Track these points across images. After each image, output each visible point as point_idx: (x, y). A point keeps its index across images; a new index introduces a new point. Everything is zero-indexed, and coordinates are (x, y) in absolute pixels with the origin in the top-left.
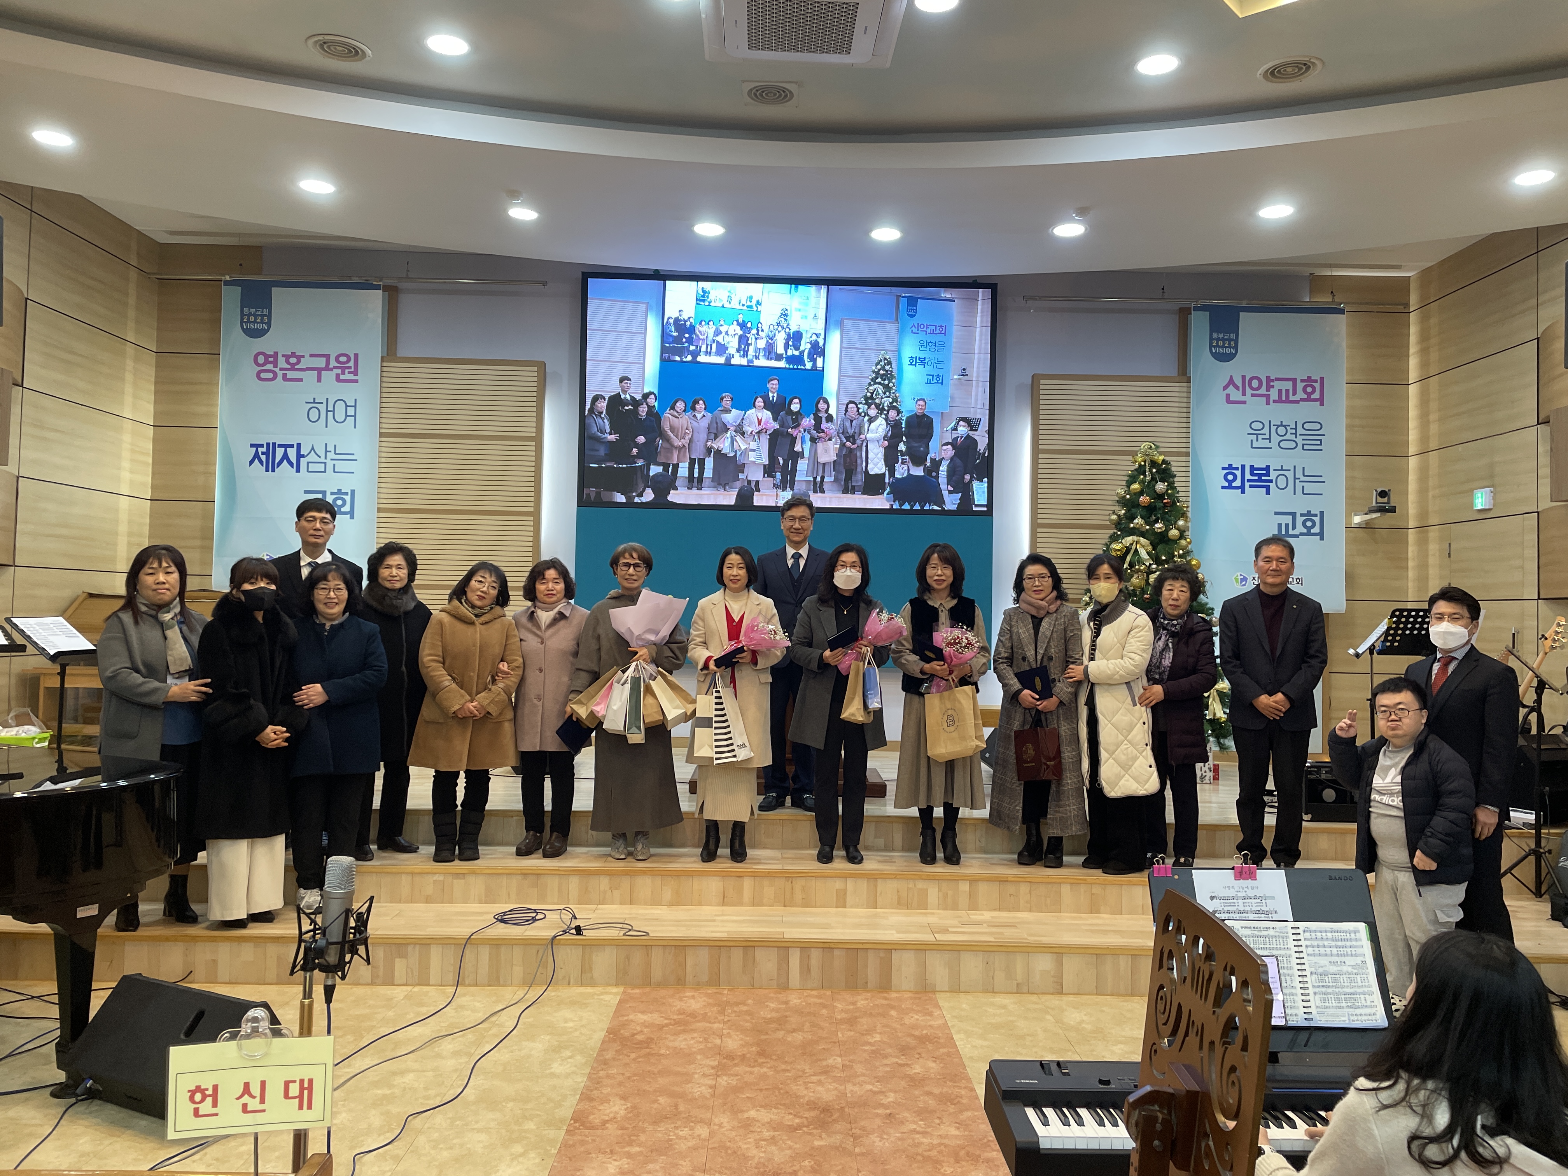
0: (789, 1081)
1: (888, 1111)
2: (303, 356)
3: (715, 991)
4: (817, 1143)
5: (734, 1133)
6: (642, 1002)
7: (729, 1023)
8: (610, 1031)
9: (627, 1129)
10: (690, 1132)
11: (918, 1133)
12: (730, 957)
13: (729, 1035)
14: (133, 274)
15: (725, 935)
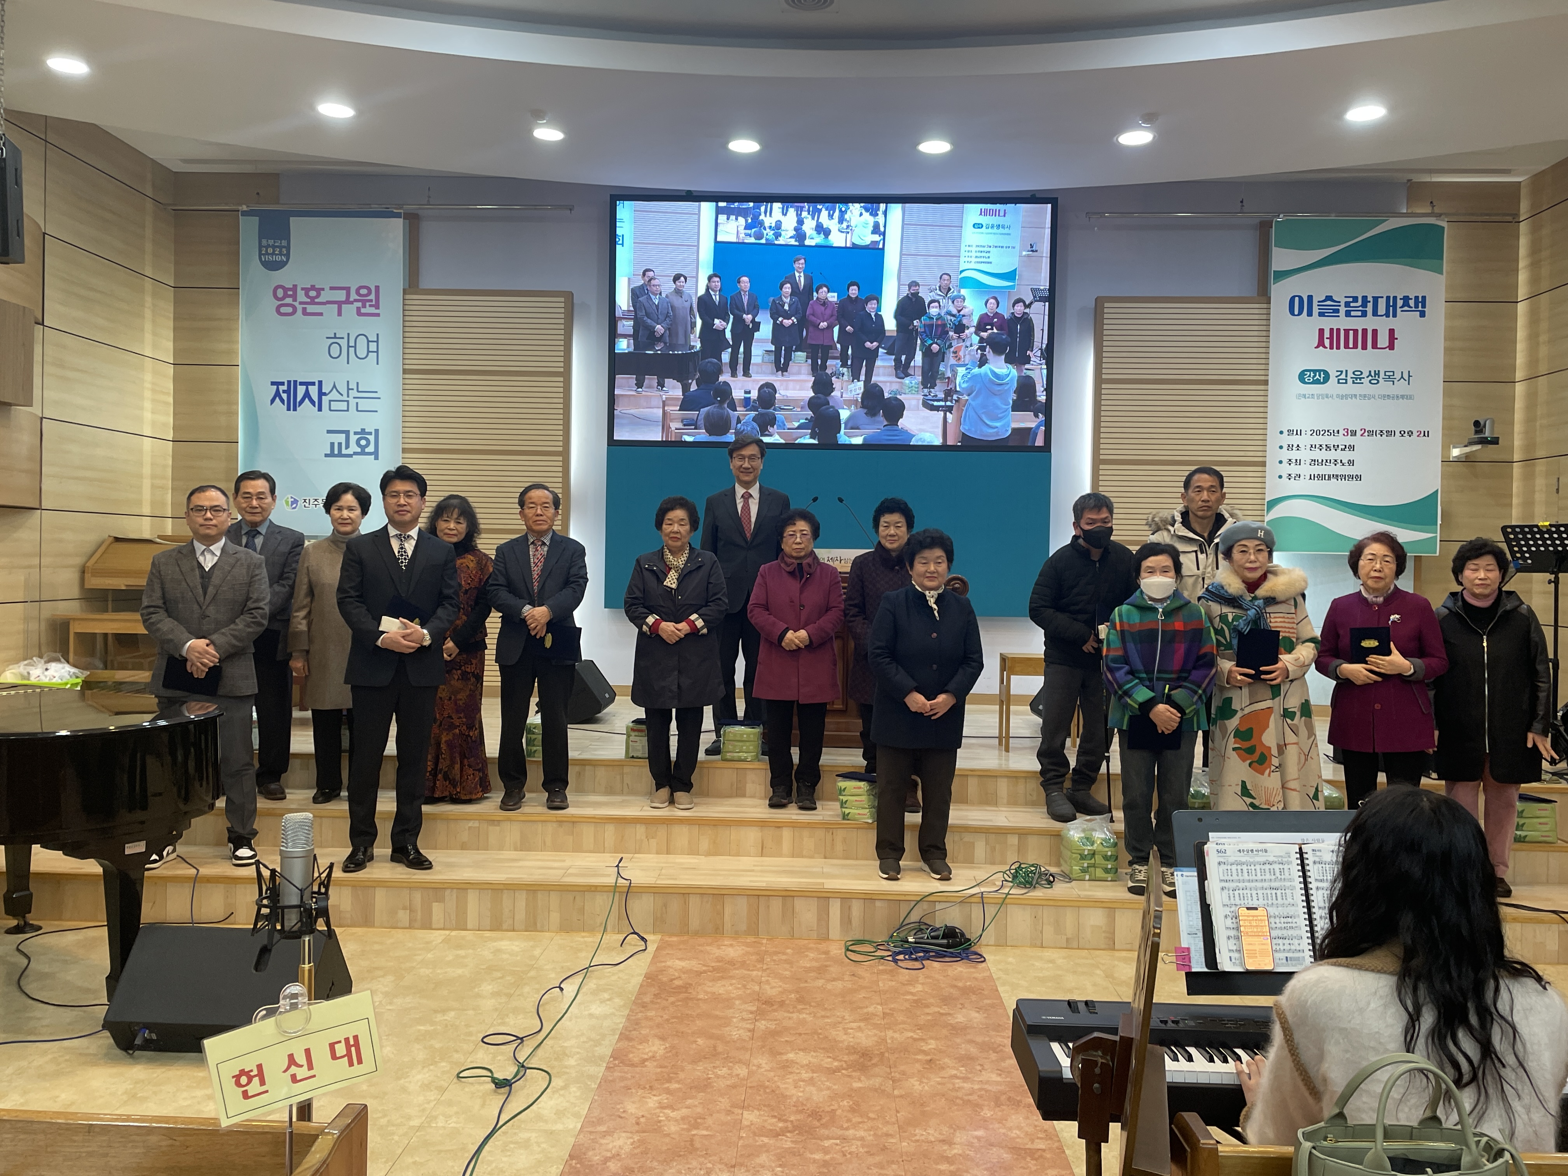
0: (828, 1027)
1: (929, 1058)
2: (323, 289)
3: (754, 940)
4: (856, 1085)
5: (772, 1074)
6: (680, 949)
7: (768, 971)
8: (647, 976)
9: (665, 1067)
10: (729, 1072)
11: (958, 1078)
12: (768, 907)
13: (768, 982)
14: (149, 205)
15: (764, 884)
